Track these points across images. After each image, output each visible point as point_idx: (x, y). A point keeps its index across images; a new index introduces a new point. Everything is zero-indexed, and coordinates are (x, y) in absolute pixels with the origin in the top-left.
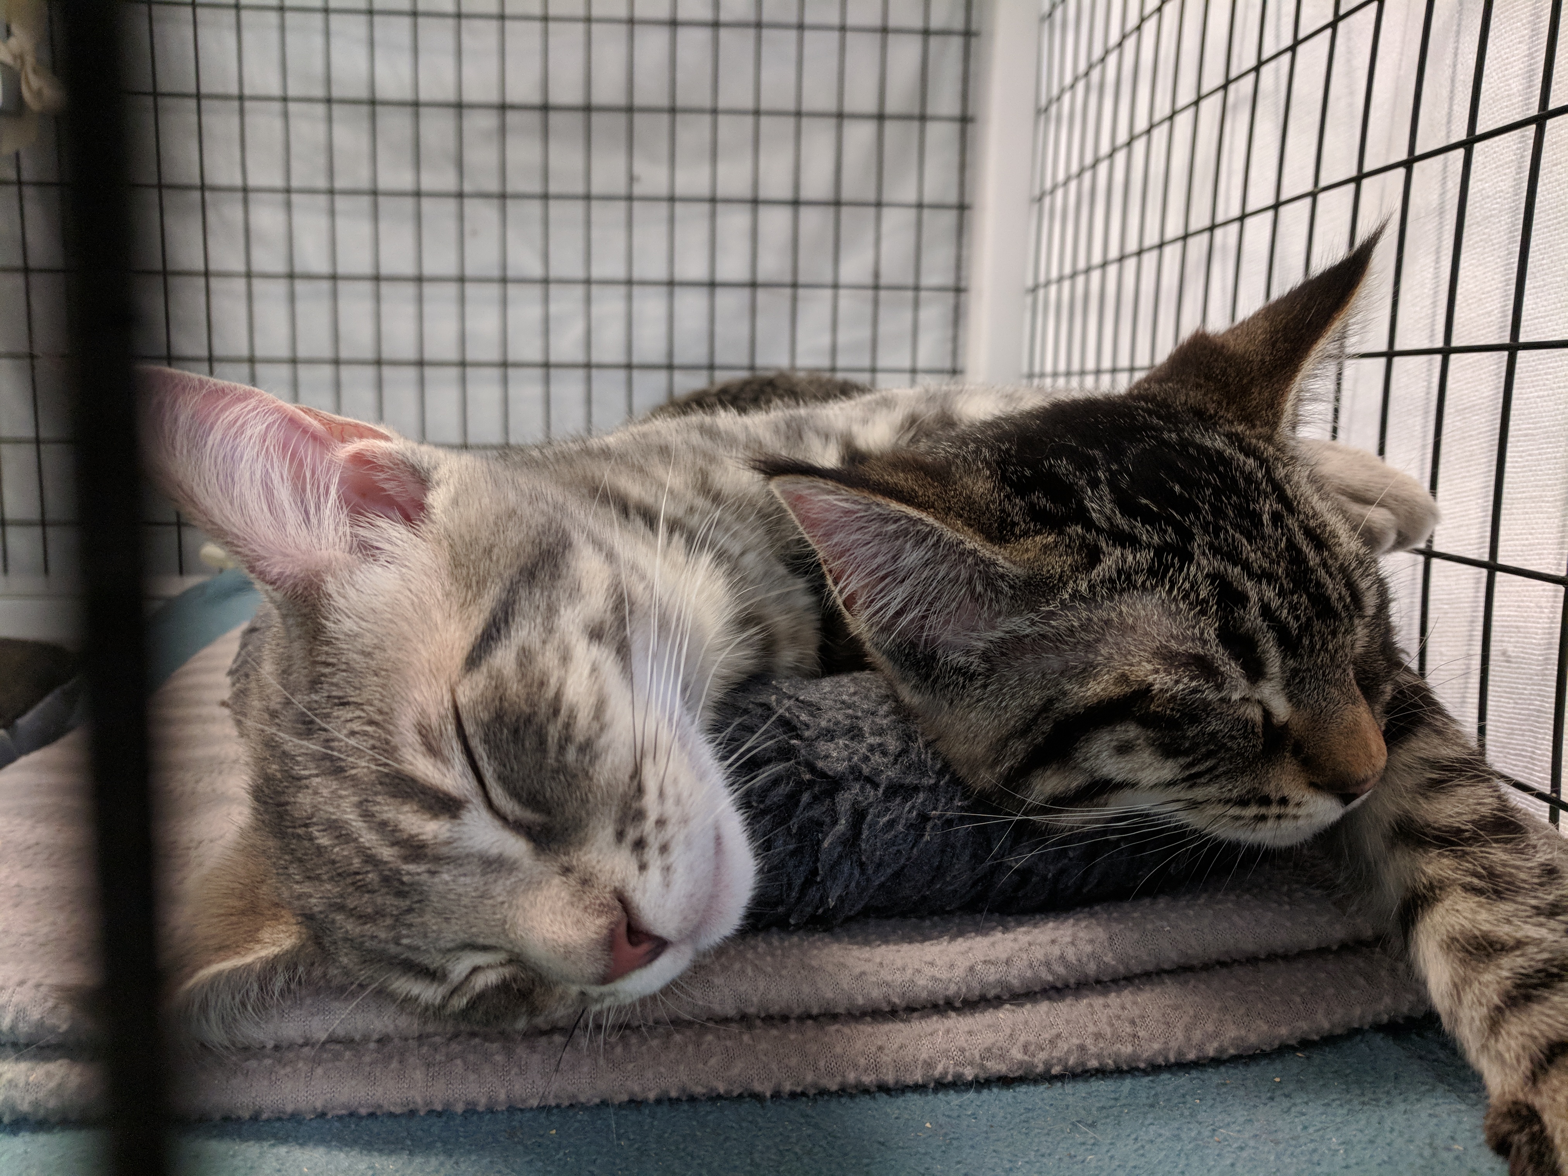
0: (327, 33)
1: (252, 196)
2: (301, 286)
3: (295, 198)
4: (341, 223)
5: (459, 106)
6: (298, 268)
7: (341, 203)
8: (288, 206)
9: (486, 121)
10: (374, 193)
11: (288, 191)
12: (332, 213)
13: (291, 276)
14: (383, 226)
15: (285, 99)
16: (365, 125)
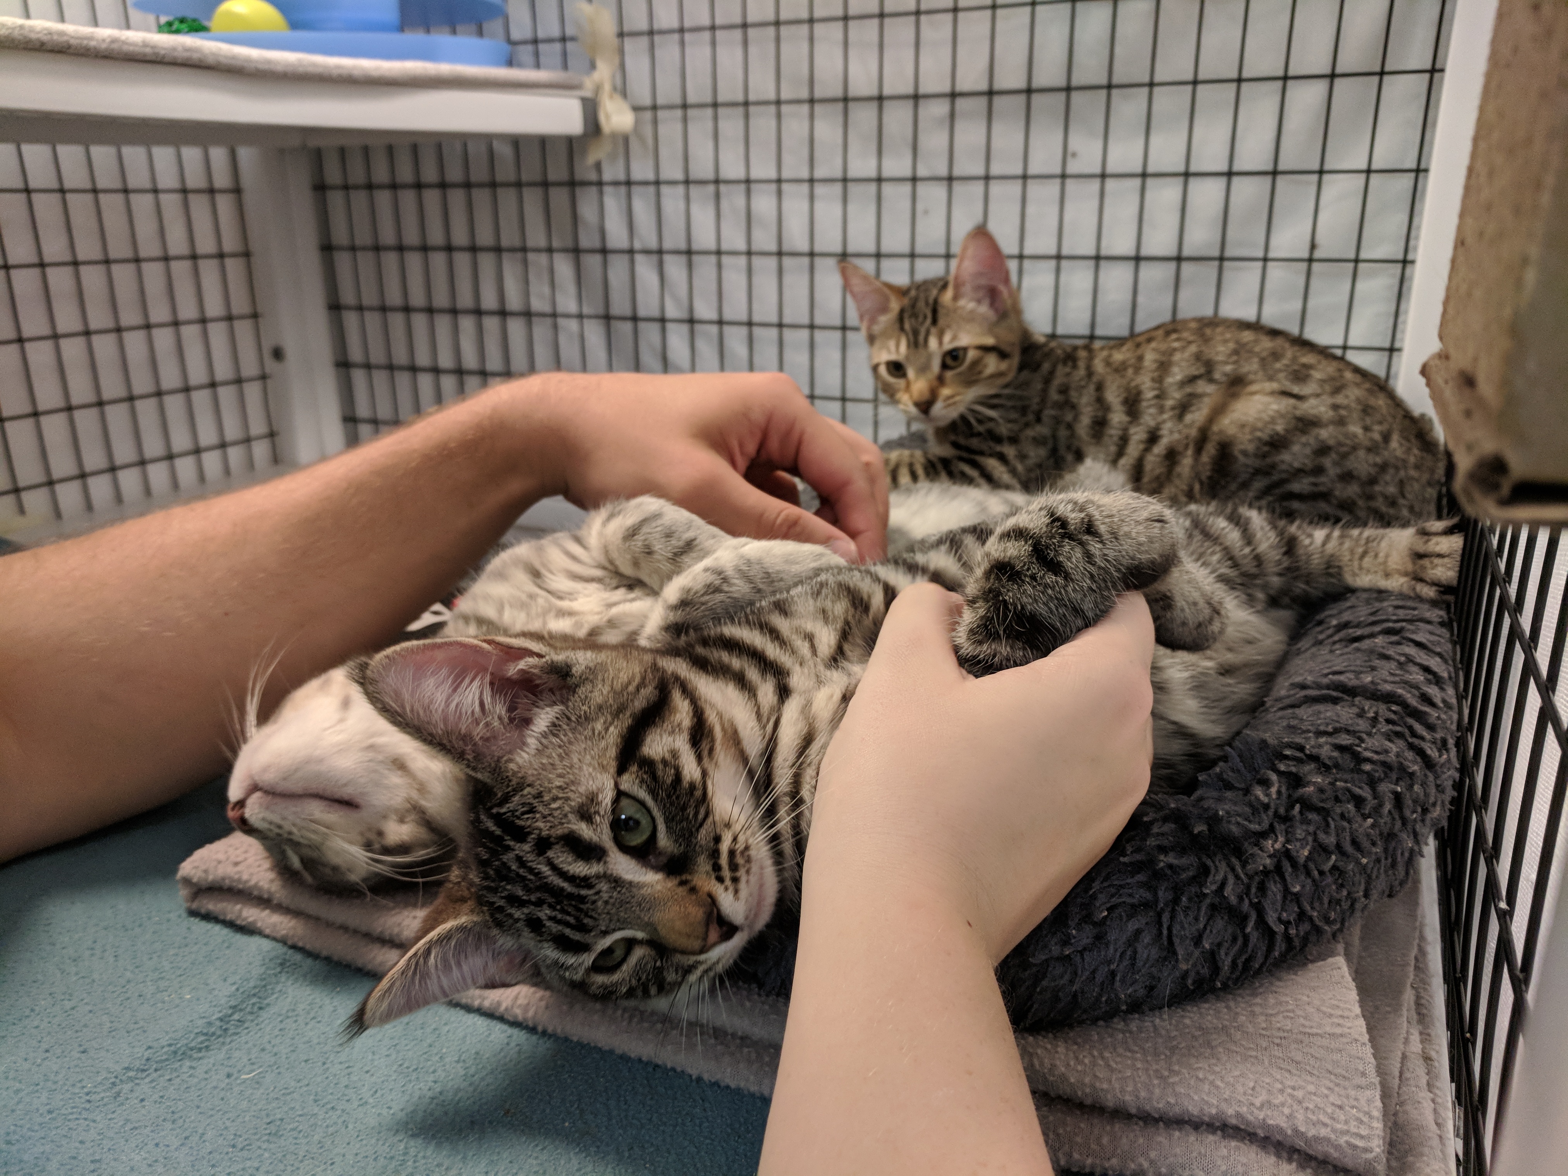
0: (811, 39)
1: (753, 186)
2: (787, 261)
3: (785, 187)
4: (819, 206)
5: (916, 97)
6: (786, 248)
7: (819, 189)
8: (779, 193)
9: (939, 109)
10: (845, 180)
11: (779, 181)
12: (812, 198)
13: (780, 254)
14: (851, 208)
15: (778, 103)
16: (840, 119)
